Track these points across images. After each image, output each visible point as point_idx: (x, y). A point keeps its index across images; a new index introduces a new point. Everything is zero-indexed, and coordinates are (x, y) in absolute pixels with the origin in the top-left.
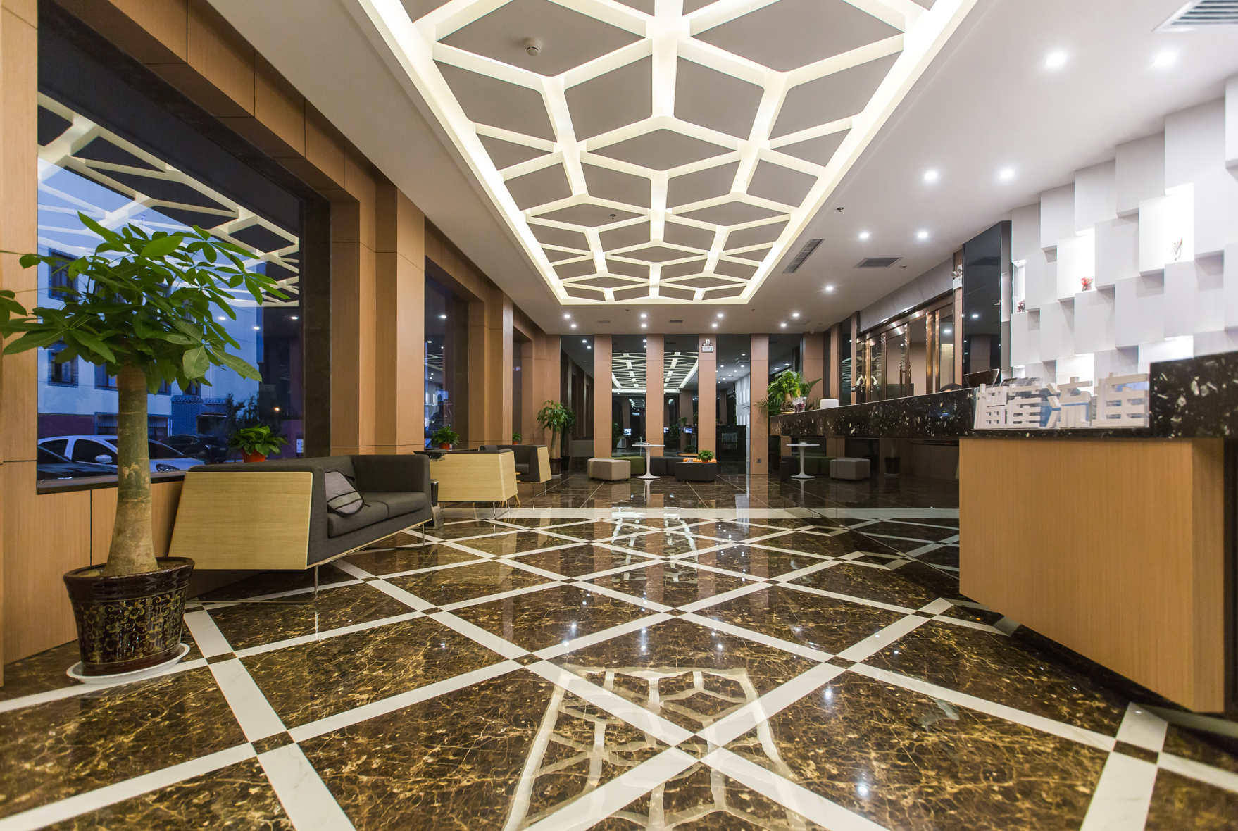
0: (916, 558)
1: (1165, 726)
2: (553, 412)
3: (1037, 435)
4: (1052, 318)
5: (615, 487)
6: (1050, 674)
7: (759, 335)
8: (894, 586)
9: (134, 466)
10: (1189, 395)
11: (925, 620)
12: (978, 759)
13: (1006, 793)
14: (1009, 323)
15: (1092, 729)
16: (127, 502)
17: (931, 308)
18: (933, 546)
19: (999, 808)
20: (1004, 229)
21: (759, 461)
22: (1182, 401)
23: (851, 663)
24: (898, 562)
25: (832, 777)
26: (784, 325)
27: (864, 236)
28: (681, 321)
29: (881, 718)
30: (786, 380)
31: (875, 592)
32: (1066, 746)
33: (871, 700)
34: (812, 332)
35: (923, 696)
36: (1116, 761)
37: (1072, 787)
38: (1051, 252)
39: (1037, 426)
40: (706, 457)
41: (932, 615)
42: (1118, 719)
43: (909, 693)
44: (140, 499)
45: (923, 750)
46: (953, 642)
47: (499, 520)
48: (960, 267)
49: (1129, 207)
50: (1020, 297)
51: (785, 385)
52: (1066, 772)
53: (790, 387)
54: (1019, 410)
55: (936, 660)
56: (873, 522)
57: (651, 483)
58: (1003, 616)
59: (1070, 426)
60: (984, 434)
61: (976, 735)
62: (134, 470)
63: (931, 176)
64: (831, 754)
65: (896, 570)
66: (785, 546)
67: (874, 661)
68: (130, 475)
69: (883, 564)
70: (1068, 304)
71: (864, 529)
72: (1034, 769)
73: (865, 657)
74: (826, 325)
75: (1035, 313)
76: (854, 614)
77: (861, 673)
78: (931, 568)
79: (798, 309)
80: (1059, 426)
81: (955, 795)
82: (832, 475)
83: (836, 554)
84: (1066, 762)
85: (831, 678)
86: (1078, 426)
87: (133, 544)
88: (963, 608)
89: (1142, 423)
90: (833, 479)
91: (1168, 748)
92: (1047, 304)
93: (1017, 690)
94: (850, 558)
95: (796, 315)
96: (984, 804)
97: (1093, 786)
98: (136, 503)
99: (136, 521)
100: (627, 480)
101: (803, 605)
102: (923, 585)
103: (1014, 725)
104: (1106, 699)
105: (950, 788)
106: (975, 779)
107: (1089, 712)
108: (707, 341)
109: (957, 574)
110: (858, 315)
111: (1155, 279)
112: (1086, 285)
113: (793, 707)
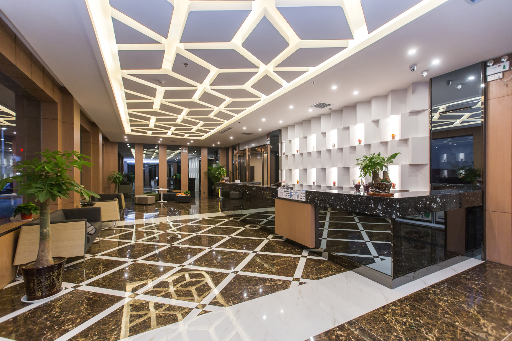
0: (263, 225)
1: (308, 252)
2: (117, 176)
3: (289, 200)
4: (290, 158)
5: (149, 207)
6: (292, 247)
7: (204, 147)
8: (260, 233)
9: (48, 229)
10: (310, 197)
11: (269, 240)
12: (282, 263)
13: (287, 266)
14: (281, 157)
15: (298, 255)
16: (46, 241)
17: (261, 147)
18: (265, 221)
19: (286, 268)
20: (280, 131)
21: (204, 193)
22: (309, 198)
23: (257, 252)
24: (259, 227)
25: (261, 271)
26: (214, 145)
27: (245, 128)
28: (176, 142)
29: (265, 260)
30: (222, 171)
31: (256, 235)
32: (295, 258)
33: (263, 258)
34: (223, 148)
35: (272, 255)
36: (302, 258)
37: (295, 263)
38: (290, 141)
39: (289, 198)
40: (187, 193)
41: (270, 239)
42: (302, 252)
43: (269, 255)
44: (49, 239)
45: (273, 264)
46: (275, 244)
47: (116, 227)
48: (269, 138)
49: (305, 136)
50: (283, 151)
51: (222, 173)
52: (295, 261)
53: (223, 173)
54: (286, 194)
55: (272, 248)
56: (249, 215)
57: (163, 204)
58: (283, 237)
59: (295, 199)
60: (280, 198)
61: (281, 259)
62: (47, 230)
63: (264, 120)
64: (259, 268)
65: (259, 229)
66: (228, 225)
67: (261, 250)
68: (46, 232)
69: (256, 227)
70: (294, 155)
71: (248, 217)
72: (290, 262)
73: (259, 250)
74: (228, 146)
75: (287, 156)
76: (253, 241)
77: (259, 253)
78: (267, 227)
79: (219, 141)
80: (293, 199)
81: (280, 268)
82: (231, 197)
83: (243, 226)
84: (295, 260)
85: (254, 255)
86: (296, 199)
87: (48, 254)
88: (275, 236)
89: (305, 200)
90: (231, 199)
91: (309, 255)
92: (290, 155)
93: (287, 251)
94: (247, 227)
95: (219, 143)
96: (284, 268)
97: (298, 263)
98: (48, 241)
99: (48, 246)
100: (154, 204)
101: (241, 241)
102: (266, 232)
103: (287, 256)
104: (300, 249)
105: (279, 268)
106: (282, 266)
107: (298, 252)
108: (185, 149)
109: (274, 228)
110: (239, 145)
111: (310, 153)
112: (297, 152)
113: (249, 262)
